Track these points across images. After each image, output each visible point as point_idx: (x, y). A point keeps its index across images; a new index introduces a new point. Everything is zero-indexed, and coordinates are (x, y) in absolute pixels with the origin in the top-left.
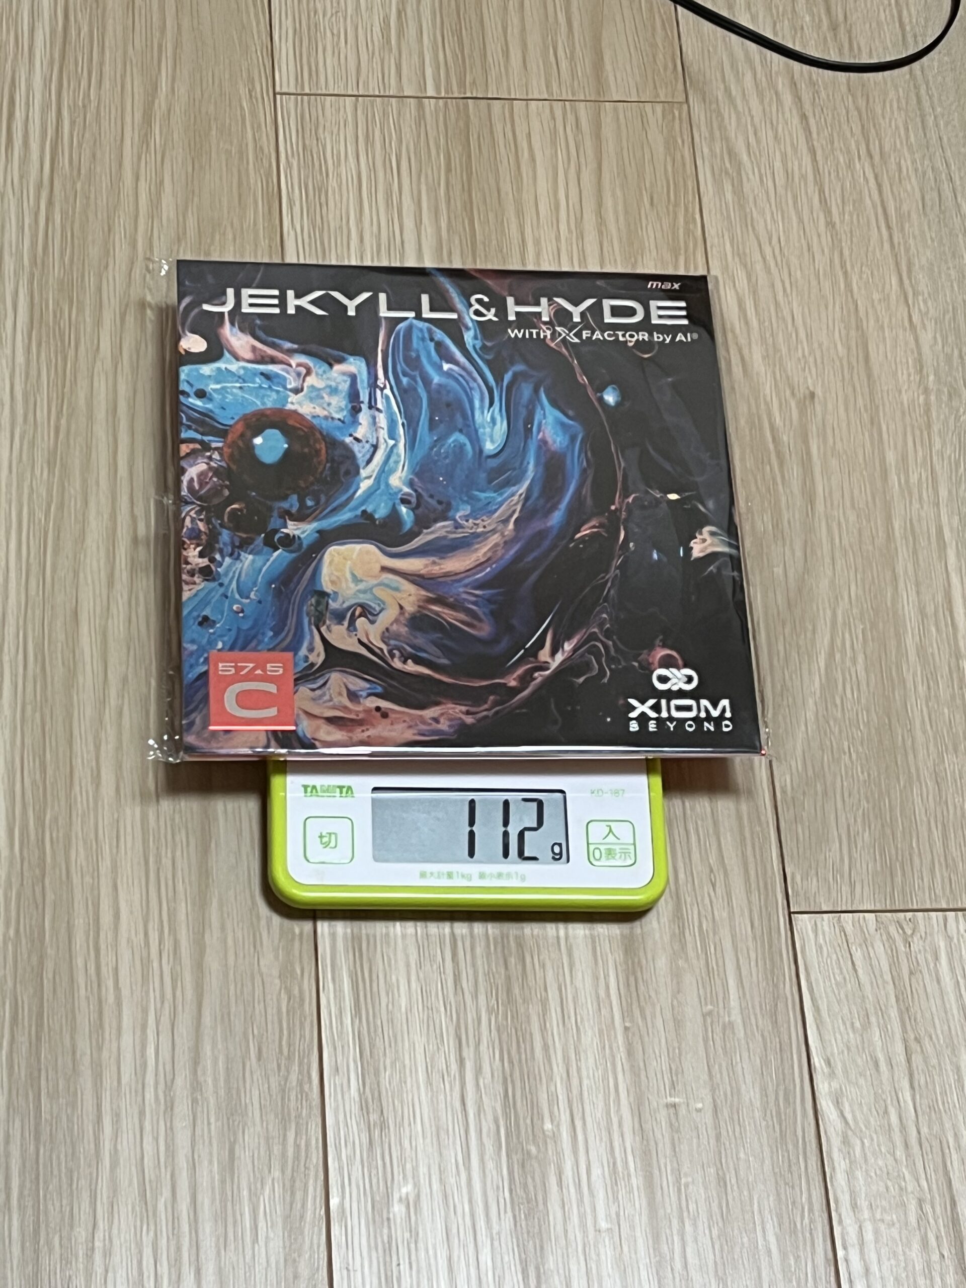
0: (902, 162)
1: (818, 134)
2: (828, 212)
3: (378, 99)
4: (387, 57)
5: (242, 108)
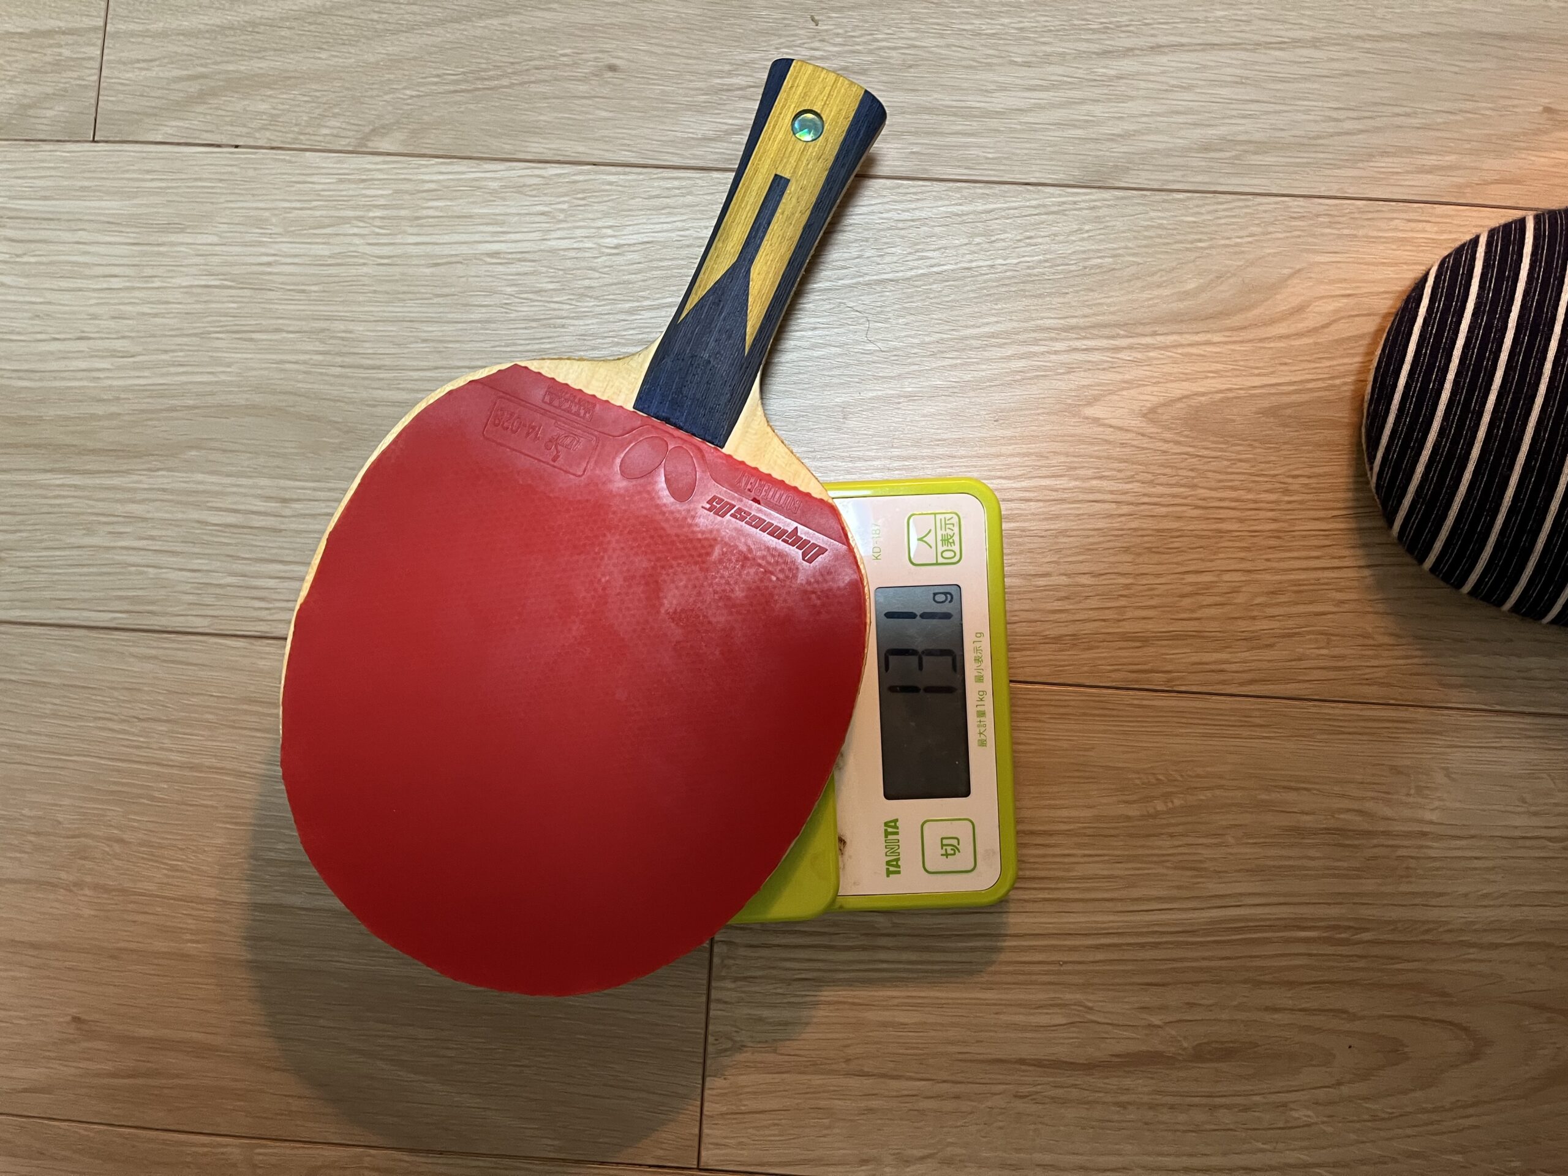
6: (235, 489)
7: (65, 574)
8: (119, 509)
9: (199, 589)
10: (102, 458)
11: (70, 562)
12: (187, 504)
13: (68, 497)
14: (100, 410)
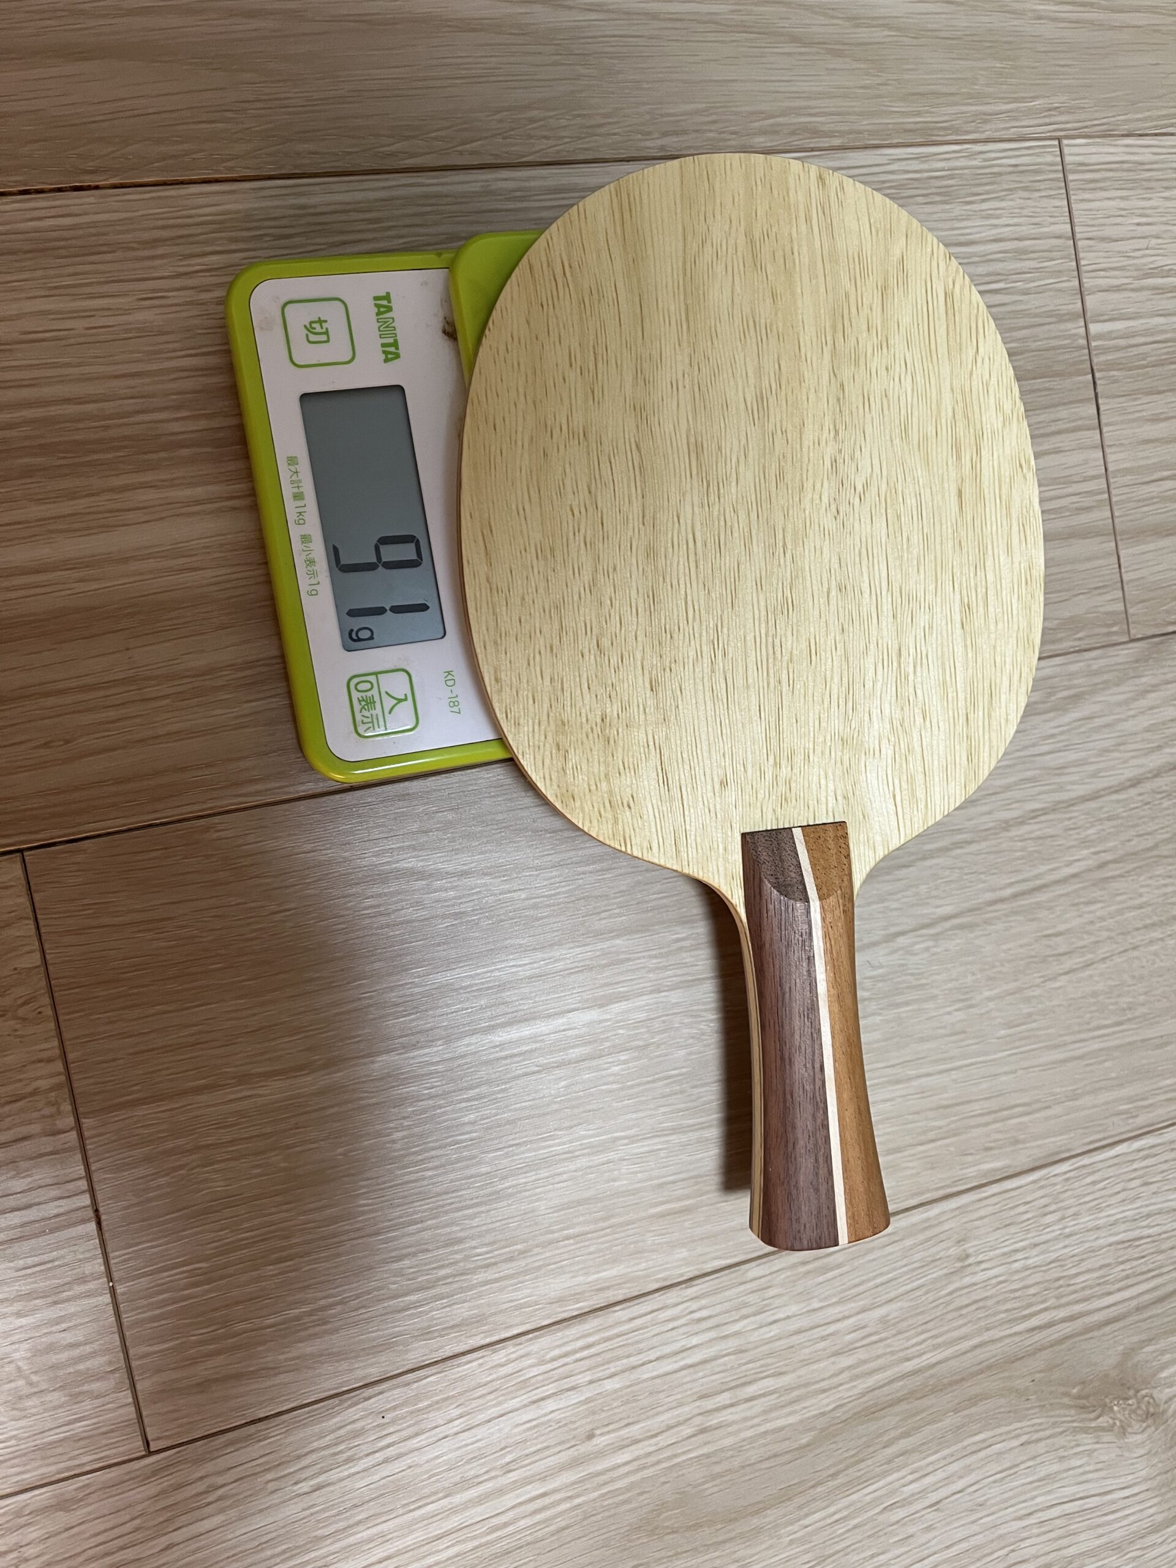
0: (1100, 905)
1: (1118, 801)
2: (1021, 821)
3: (1074, 263)
4: (1128, 274)
5: (1034, 98)
6: (756, 1421)
7: (895, 1269)
8: (862, 1355)
9: (766, 1305)
10: (890, 1397)
11: (894, 1283)
12: (799, 1387)
13: (913, 1346)
14: (903, 1444)
